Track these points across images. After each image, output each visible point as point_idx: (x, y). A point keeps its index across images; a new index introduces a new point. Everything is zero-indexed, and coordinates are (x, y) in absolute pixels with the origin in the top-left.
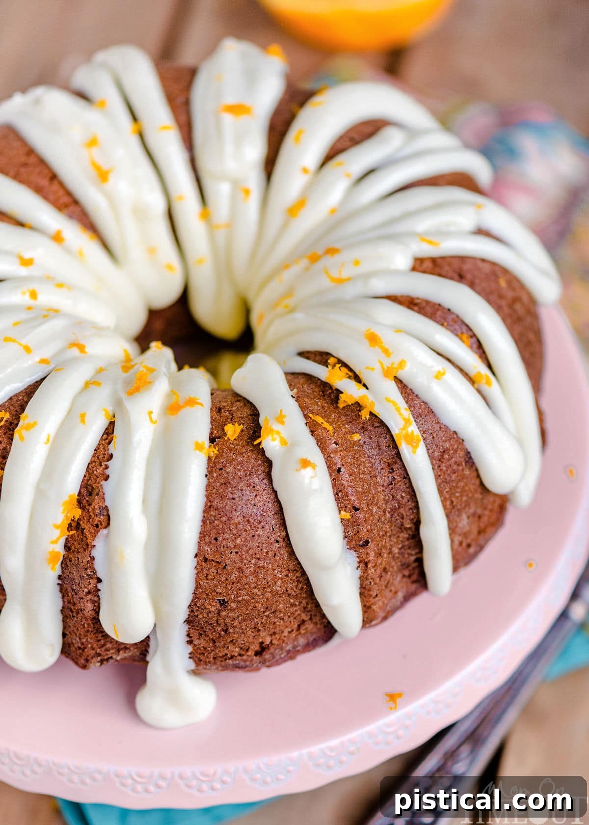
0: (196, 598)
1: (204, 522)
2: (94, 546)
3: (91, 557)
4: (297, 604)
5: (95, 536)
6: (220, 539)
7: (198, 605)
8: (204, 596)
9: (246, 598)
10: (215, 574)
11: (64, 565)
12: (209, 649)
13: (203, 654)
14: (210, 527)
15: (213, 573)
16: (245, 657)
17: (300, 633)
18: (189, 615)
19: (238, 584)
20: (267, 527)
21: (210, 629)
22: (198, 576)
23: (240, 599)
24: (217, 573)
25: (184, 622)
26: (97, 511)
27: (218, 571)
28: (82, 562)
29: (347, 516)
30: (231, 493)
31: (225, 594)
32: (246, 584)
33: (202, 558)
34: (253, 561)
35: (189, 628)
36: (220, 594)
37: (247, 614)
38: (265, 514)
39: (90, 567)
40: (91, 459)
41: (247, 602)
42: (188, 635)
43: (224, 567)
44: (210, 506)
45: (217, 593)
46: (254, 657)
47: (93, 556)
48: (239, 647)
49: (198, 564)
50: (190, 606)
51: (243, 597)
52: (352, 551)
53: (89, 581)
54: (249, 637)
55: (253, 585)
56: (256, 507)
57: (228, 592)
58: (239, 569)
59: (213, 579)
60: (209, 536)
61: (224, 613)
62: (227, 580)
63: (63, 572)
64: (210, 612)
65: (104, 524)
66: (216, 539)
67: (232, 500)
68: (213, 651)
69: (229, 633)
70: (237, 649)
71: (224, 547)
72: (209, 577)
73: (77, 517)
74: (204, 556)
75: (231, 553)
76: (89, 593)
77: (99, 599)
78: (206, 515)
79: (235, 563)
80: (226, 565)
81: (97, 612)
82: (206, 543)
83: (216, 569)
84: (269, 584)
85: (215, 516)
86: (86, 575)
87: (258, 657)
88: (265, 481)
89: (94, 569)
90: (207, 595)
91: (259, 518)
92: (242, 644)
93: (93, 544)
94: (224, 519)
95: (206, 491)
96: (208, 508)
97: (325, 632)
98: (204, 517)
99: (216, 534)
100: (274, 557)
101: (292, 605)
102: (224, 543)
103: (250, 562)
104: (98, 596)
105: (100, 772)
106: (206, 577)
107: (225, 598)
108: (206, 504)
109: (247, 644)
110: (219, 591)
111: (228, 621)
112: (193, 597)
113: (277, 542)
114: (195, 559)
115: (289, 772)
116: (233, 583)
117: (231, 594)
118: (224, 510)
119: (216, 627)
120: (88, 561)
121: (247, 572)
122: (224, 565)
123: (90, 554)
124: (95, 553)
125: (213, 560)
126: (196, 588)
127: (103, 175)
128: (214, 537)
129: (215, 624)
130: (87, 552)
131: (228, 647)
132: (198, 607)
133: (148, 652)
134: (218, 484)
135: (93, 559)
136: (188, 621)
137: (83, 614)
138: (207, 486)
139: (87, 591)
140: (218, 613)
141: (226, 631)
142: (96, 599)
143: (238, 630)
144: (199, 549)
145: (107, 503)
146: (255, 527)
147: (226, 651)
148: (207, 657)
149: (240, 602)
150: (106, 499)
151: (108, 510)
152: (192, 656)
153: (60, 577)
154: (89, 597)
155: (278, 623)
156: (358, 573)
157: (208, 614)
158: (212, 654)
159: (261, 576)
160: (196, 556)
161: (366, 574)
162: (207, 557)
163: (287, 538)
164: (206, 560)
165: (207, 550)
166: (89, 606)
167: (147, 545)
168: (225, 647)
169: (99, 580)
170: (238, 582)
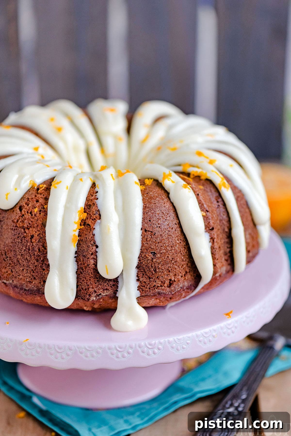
0: (142, 252)
1: (144, 213)
2: (95, 228)
3: (93, 235)
4: (185, 260)
5: (95, 224)
6: (152, 220)
7: (143, 256)
8: (146, 251)
9: (164, 251)
10: (150, 238)
11: (79, 245)
12: (147, 283)
13: (144, 286)
14: (147, 215)
15: (149, 237)
16: (163, 287)
17: (185, 279)
18: (138, 263)
19: (161, 244)
20: (171, 216)
21: (148, 270)
22: (143, 240)
23: (162, 252)
24: (151, 237)
25: (136, 268)
26: (94, 212)
27: (151, 236)
28: (89, 238)
29: (204, 214)
30: (154, 201)
31: (155, 249)
32: (164, 243)
33: (144, 230)
34: (167, 232)
35: (138, 271)
36: (153, 249)
37: (165, 261)
38: (169, 211)
39: (93, 240)
40: (88, 195)
41: (165, 253)
42: (137, 276)
43: (155, 234)
44: (145, 207)
45: (151, 248)
46: (167, 288)
47: (94, 234)
48: (161, 281)
49: (143, 233)
50: (139, 257)
51: (163, 251)
52: (207, 233)
53: (92, 247)
54: (165, 275)
55: (167, 245)
56: (165, 207)
57: (156, 248)
58: (161, 235)
59: (150, 241)
60: (147, 219)
61: (154, 260)
62: (156, 241)
63: (78, 249)
64: (148, 260)
65: (98, 218)
66: (150, 221)
67: (155, 204)
68: (149, 284)
69: (157, 272)
70: (160, 282)
71: (154, 224)
72: (148, 240)
73: (85, 218)
74: (145, 229)
75: (157, 227)
76: (92, 254)
77: (97, 257)
78: (144, 210)
79: (159, 232)
80: (155, 233)
81: (96, 264)
82: (145, 223)
83: (150, 235)
84: (174, 245)
85: (148, 211)
86: (90, 245)
87: (169, 288)
88: (167, 198)
89: (95, 241)
90: (147, 250)
91: (167, 212)
92: (162, 279)
93: (94, 228)
94: (153, 211)
95: (143, 201)
96: (145, 208)
97: (195, 282)
98: (143, 211)
99: (149, 218)
100: (175, 231)
101: (183, 260)
102: (154, 222)
103: (165, 232)
104: (96, 256)
105: (101, 348)
106: (146, 240)
107: (155, 251)
108: (144, 206)
109: (164, 279)
110: (152, 247)
111: (156, 265)
112: (140, 252)
113: (176, 224)
114: (142, 231)
115: (188, 343)
116: (158, 243)
117: (158, 249)
118: (152, 208)
119: (151, 268)
120: (91, 237)
121: (164, 238)
122: (154, 233)
123: (93, 233)
124: (95, 232)
125: (149, 231)
126: (142, 246)
127: (59, 129)
128: (149, 219)
129: (150, 267)
130: (91, 233)
131: (156, 281)
132: (143, 257)
133: (117, 291)
134: (147, 198)
135: (94, 235)
136: (138, 267)
137: (89, 267)
138: (142, 200)
139: (91, 253)
140: (152, 260)
141: (155, 271)
142: (95, 257)
143: (161, 270)
144: (143, 226)
145: (99, 208)
146: (166, 216)
147: (155, 284)
148: (146, 288)
149: (162, 254)
150: (98, 207)
151: (99, 212)
152: (139, 288)
153: (76, 253)
154: (92, 256)
155: (177, 269)
156: (210, 244)
157: (147, 261)
158: (148, 286)
159: (170, 240)
160: (141, 229)
161: (213, 246)
162: (146, 229)
163: (179, 223)
164: (146, 231)
165: (146, 226)
166: (92, 262)
167: (119, 225)
168: (154, 281)
169: (97, 247)
170: (161, 242)
